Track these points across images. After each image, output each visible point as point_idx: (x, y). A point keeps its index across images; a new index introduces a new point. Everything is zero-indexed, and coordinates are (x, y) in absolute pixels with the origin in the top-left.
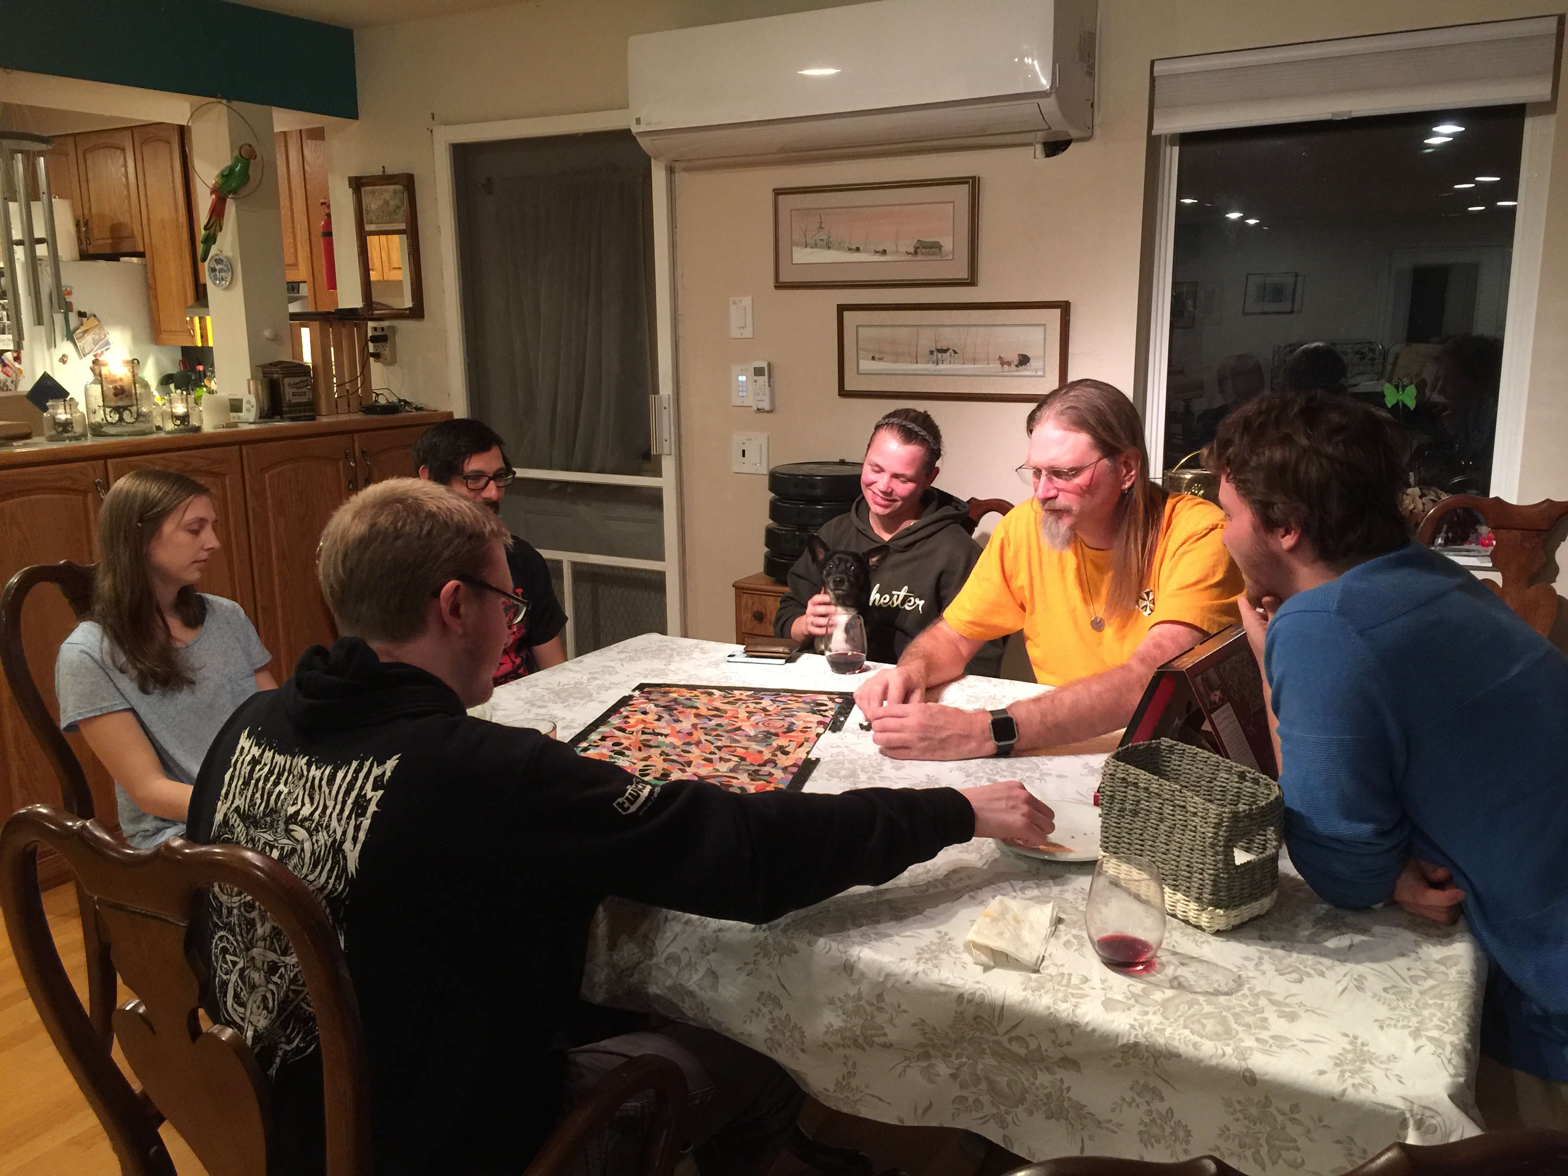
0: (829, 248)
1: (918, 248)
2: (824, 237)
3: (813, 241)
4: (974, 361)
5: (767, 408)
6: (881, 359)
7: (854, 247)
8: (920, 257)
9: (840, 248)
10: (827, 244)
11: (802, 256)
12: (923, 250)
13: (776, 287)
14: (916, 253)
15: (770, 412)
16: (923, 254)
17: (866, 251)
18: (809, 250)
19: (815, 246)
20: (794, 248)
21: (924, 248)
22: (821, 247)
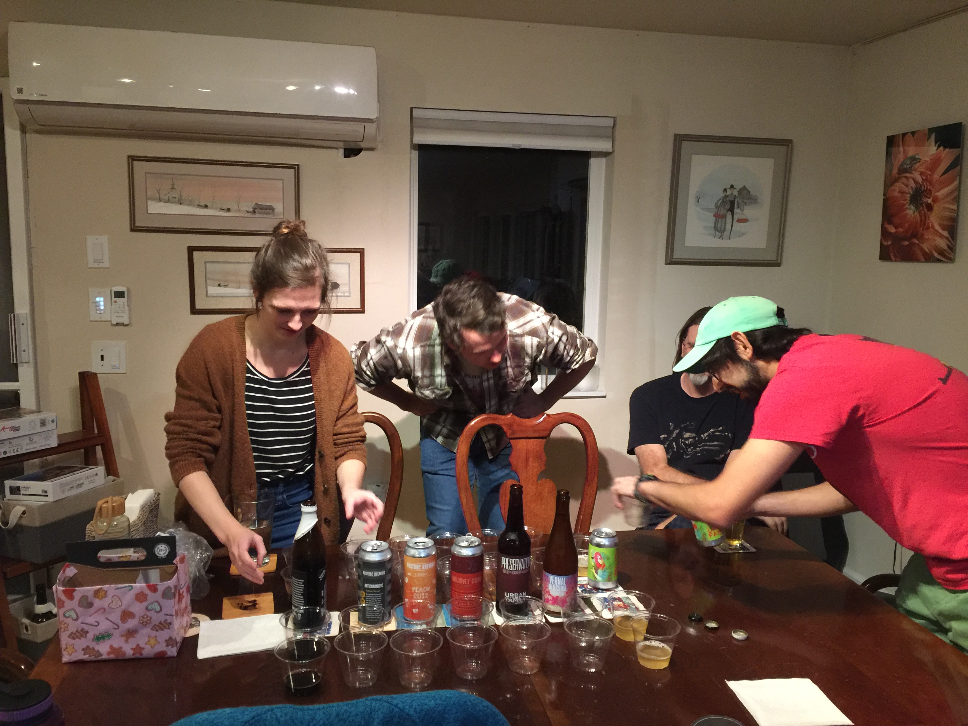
0: (181, 204)
1: (255, 209)
2: (177, 196)
3: (166, 198)
5: (126, 322)
6: (226, 286)
7: (203, 204)
8: (257, 215)
9: (190, 204)
10: (178, 200)
11: (155, 208)
12: (260, 211)
13: (132, 230)
14: (254, 212)
15: (127, 325)
16: (260, 213)
17: (212, 208)
18: (162, 204)
19: (168, 201)
20: (149, 202)
21: (261, 209)
22: (173, 203)
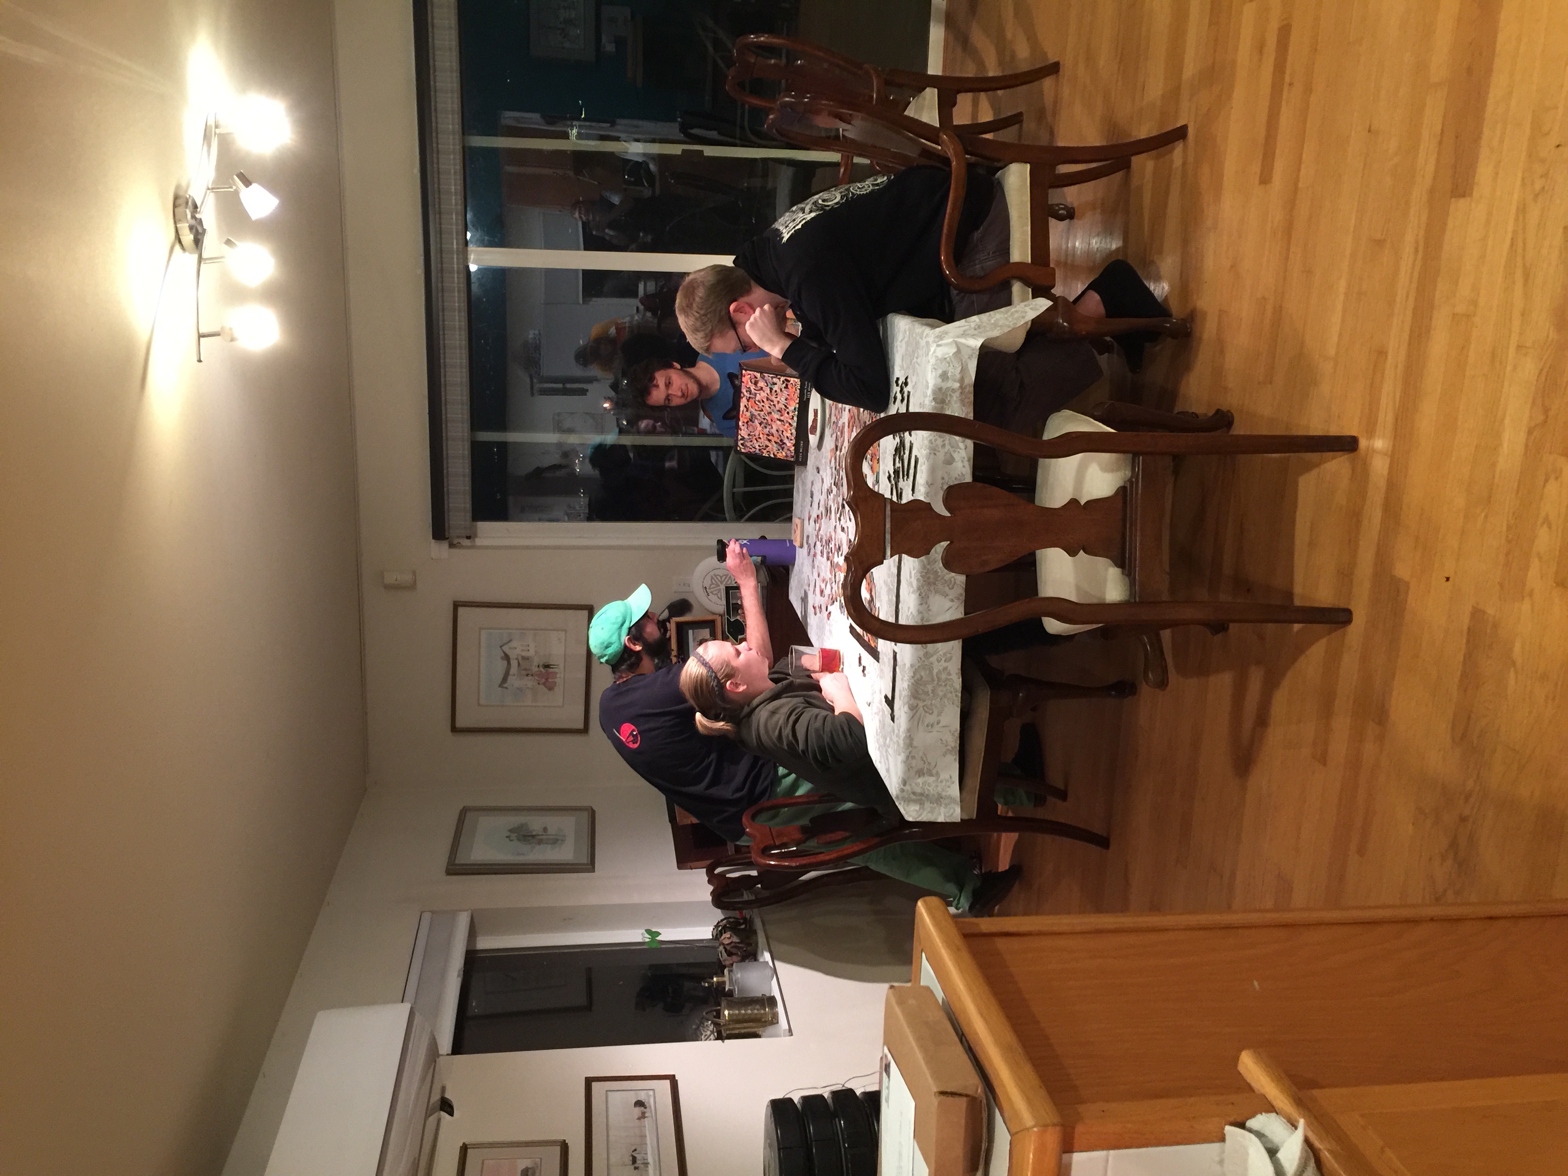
4: (643, 1137)
